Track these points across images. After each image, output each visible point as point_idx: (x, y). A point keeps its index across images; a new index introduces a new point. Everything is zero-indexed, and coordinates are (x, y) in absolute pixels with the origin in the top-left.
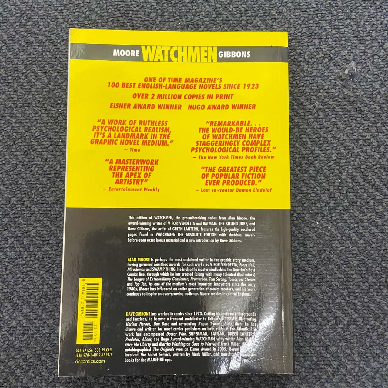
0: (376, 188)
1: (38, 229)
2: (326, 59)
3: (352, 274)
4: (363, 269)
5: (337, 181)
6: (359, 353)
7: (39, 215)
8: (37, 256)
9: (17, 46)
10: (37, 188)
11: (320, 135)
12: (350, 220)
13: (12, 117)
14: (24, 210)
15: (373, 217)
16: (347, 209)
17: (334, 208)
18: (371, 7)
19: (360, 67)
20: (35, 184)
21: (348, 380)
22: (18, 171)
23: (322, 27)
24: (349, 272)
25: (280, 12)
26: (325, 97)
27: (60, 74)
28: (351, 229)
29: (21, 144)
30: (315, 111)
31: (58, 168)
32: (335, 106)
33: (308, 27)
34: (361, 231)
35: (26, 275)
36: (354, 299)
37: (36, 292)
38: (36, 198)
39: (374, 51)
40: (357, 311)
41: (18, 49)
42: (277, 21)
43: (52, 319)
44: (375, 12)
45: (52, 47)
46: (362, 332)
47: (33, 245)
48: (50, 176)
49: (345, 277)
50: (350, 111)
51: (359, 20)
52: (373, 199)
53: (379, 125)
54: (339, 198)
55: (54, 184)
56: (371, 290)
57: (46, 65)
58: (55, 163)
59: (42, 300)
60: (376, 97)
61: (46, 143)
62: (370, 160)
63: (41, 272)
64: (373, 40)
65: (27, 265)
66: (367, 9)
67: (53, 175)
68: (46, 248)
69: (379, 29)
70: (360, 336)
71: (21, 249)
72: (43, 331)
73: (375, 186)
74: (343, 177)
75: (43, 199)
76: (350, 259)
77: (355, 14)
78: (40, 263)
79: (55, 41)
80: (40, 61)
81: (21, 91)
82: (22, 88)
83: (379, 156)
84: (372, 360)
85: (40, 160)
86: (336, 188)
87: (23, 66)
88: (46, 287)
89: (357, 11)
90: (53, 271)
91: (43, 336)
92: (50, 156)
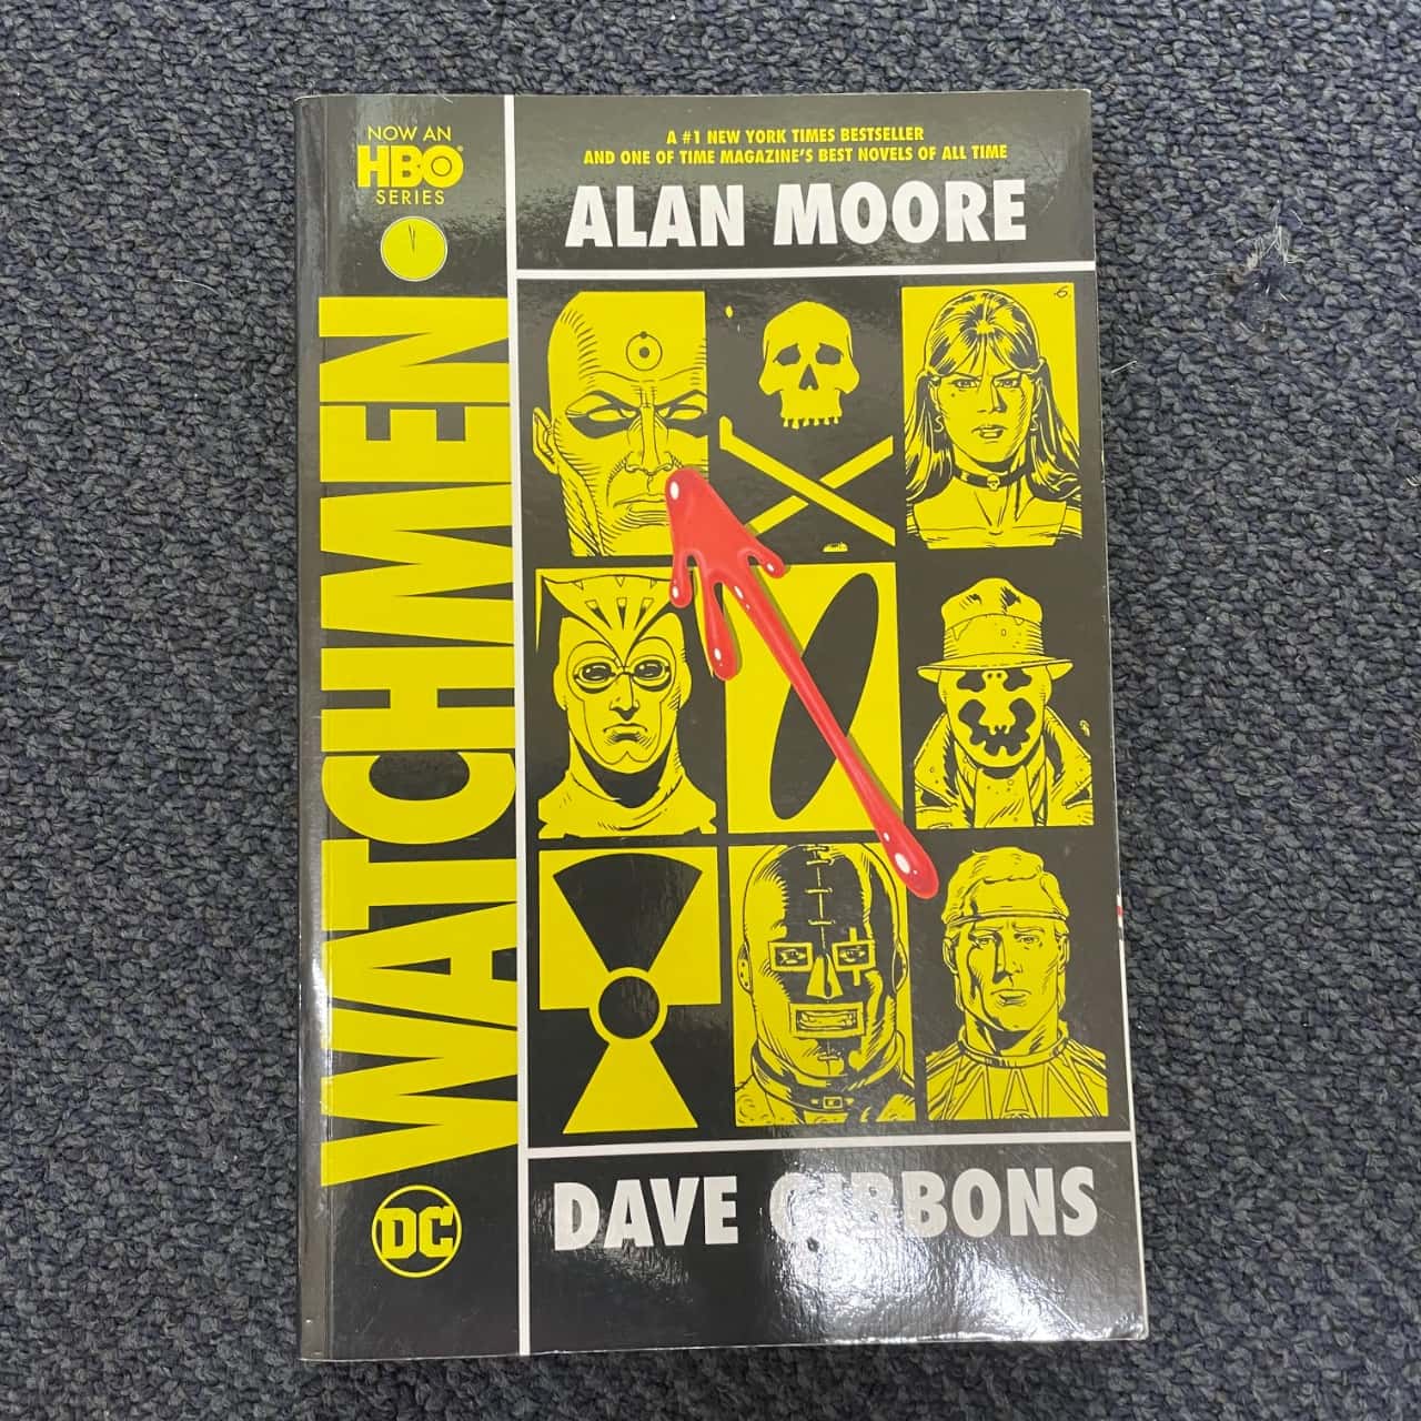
0: (1310, 691)
1: (84, 707)
2: (1185, 208)
3: (1188, 986)
4: (1229, 970)
5: (1172, 649)
6: (1181, 1267)
7: (90, 657)
8: (69, 806)
9: (72, 34)
10: (94, 560)
11: (1133, 478)
12: (1203, 793)
13: (26, 290)
14: (37, 635)
15: (1286, 791)
16: (1197, 754)
17: (1153, 746)
18: (1367, 38)
19: (1302, 249)
20: (87, 545)
21: (1134, 1358)
22: (30, 492)
23: (1183, 92)
24: (1180, 978)
25: (1039, 20)
26: (1167, 343)
27: (218, 151)
28: (1202, 827)
29: (50, 394)
30: (1123, 390)
31: (178, 494)
32: (1198, 381)
33: (1135, 85)
34: (1238, 837)
35: (21, 868)
36: (1187, 1074)
37: (51, 933)
38: (87, 597)
39: (1357, 199)
40: (1191, 1118)
41: (73, 41)
42: (1026, 48)
43: (99, 1039)
44: (1378, 57)
45: (199, 51)
46: (1199, 1194)
47: (58, 762)
48: (143, 520)
49: (1163, 994)
50: (1248, 405)
51: (1319, 82)
52: (1292, 728)
53: (1345, 466)
54: (1172, 710)
55: (158, 551)
56: (1250, 1048)
57: (169, 115)
58: (167, 477)
59: (72, 964)
60: (1348, 362)
61: (143, 399)
62: (1299, 588)
63: (78, 863)
64: (1359, 157)
65: (30, 834)
66: (1352, 45)
67: (157, 519)
68: (103, 780)
69: (1387, 119)
70: (1192, 1206)
71: (14, 774)
72: (63, 1077)
73: (1304, 683)
74: (1198, 638)
75: (109, 601)
76: (1188, 931)
77: (1306, 56)
78: (76, 830)
79: (212, 27)
80: (151, 97)
81: (69, 199)
82: (72, 189)
83: (1332, 578)
84: (1225, 1297)
85: (115, 459)
86: (1166, 673)
87: (84, 109)
88: (88, 918)
89: (1315, 46)
90: (120, 864)
91: (61, 1095)
92: (151, 449)
